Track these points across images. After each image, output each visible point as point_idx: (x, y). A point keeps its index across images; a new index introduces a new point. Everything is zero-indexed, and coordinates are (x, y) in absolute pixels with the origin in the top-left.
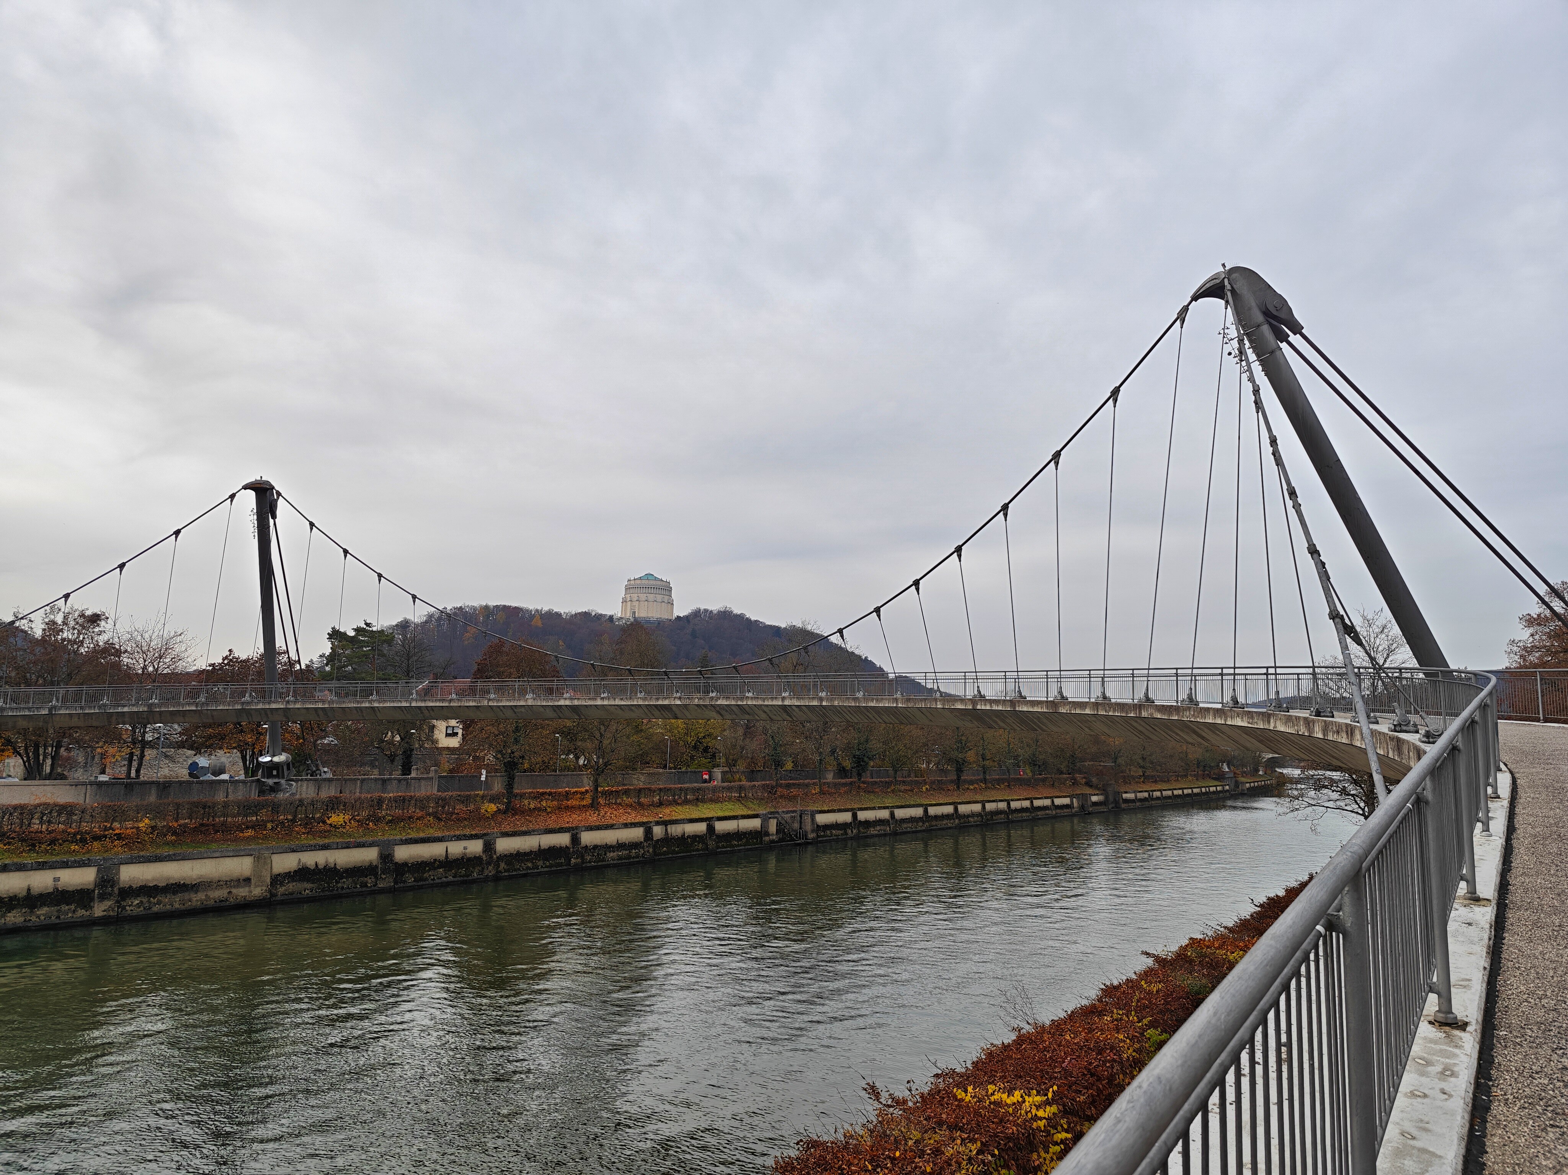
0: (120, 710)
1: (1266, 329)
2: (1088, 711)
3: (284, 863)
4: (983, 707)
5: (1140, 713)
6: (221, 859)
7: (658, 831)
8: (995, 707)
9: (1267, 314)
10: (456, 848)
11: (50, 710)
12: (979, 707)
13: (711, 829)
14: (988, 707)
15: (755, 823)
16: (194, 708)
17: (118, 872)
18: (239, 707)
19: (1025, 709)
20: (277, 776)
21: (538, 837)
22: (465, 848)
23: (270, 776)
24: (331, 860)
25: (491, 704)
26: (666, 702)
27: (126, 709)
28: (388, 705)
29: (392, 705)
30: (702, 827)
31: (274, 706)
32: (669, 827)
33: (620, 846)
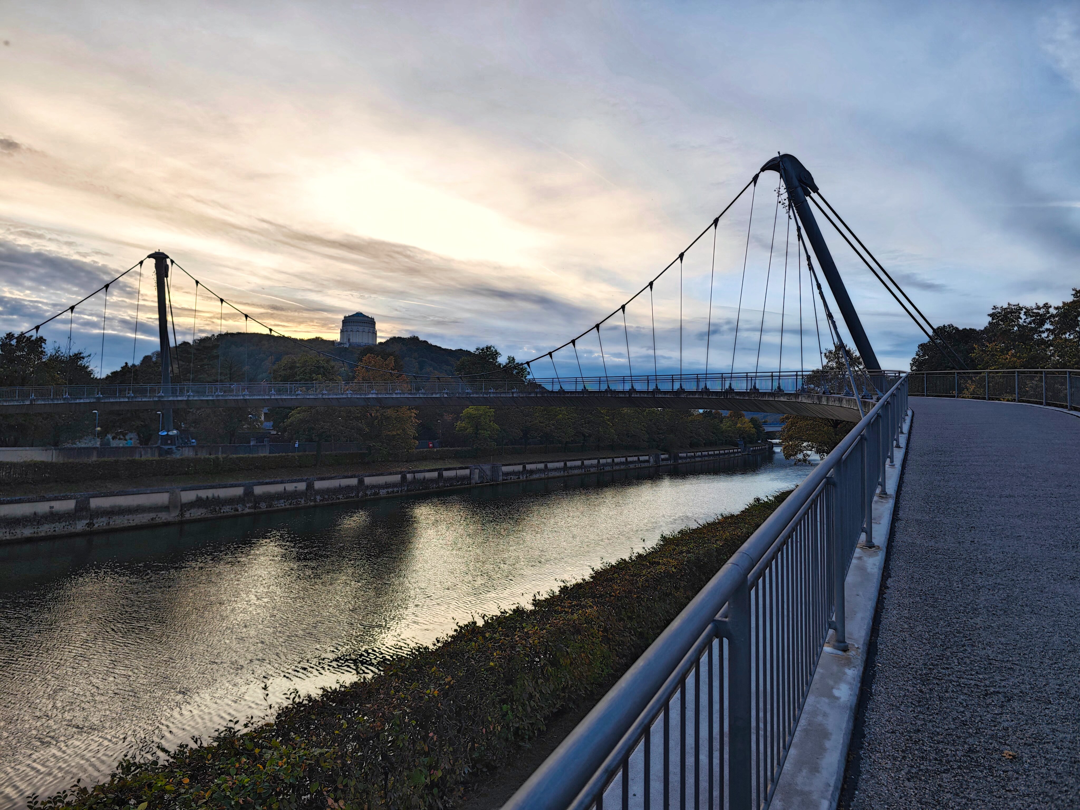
0: (78, 401)
1: (799, 189)
2: (697, 396)
3: (188, 496)
4: (636, 396)
5: (727, 396)
6: (151, 495)
7: (409, 476)
8: (642, 395)
9: (800, 181)
10: (290, 487)
11: (31, 401)
12: (633, 396)
13: (440, 475)
14: (638, 396)
15: (467, 472)
16: (127, 400)
17: (89, 503)
18: (156, 399)
19: (660, 396)
20: (171, 444)
21: (339, 480)
22: (296, 487)
23: (166, 444)
24: (216, 495)
25: (324, 397)
26: (438, 396)
27: (82, 401)
28: (256, 397)
29: (258, 397)
30: (435, 474)
31: (180, 398)
32: (416, 474)
33: (387, 486)
